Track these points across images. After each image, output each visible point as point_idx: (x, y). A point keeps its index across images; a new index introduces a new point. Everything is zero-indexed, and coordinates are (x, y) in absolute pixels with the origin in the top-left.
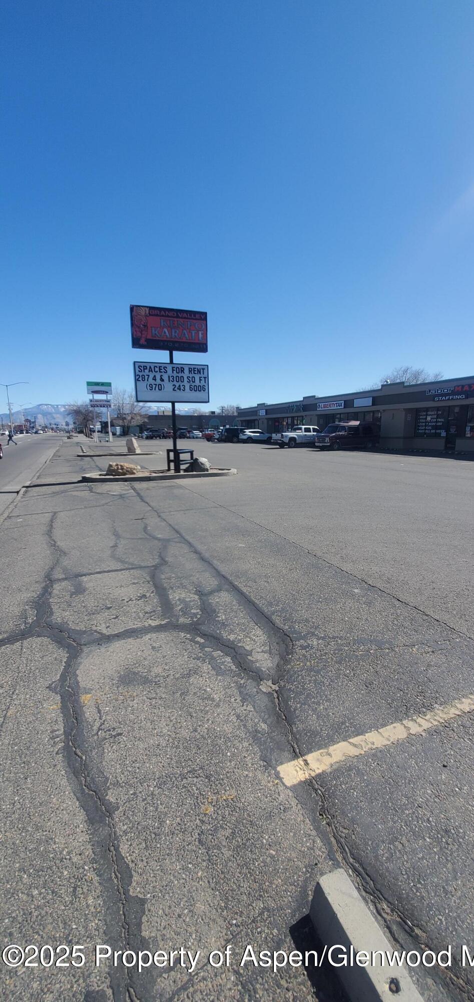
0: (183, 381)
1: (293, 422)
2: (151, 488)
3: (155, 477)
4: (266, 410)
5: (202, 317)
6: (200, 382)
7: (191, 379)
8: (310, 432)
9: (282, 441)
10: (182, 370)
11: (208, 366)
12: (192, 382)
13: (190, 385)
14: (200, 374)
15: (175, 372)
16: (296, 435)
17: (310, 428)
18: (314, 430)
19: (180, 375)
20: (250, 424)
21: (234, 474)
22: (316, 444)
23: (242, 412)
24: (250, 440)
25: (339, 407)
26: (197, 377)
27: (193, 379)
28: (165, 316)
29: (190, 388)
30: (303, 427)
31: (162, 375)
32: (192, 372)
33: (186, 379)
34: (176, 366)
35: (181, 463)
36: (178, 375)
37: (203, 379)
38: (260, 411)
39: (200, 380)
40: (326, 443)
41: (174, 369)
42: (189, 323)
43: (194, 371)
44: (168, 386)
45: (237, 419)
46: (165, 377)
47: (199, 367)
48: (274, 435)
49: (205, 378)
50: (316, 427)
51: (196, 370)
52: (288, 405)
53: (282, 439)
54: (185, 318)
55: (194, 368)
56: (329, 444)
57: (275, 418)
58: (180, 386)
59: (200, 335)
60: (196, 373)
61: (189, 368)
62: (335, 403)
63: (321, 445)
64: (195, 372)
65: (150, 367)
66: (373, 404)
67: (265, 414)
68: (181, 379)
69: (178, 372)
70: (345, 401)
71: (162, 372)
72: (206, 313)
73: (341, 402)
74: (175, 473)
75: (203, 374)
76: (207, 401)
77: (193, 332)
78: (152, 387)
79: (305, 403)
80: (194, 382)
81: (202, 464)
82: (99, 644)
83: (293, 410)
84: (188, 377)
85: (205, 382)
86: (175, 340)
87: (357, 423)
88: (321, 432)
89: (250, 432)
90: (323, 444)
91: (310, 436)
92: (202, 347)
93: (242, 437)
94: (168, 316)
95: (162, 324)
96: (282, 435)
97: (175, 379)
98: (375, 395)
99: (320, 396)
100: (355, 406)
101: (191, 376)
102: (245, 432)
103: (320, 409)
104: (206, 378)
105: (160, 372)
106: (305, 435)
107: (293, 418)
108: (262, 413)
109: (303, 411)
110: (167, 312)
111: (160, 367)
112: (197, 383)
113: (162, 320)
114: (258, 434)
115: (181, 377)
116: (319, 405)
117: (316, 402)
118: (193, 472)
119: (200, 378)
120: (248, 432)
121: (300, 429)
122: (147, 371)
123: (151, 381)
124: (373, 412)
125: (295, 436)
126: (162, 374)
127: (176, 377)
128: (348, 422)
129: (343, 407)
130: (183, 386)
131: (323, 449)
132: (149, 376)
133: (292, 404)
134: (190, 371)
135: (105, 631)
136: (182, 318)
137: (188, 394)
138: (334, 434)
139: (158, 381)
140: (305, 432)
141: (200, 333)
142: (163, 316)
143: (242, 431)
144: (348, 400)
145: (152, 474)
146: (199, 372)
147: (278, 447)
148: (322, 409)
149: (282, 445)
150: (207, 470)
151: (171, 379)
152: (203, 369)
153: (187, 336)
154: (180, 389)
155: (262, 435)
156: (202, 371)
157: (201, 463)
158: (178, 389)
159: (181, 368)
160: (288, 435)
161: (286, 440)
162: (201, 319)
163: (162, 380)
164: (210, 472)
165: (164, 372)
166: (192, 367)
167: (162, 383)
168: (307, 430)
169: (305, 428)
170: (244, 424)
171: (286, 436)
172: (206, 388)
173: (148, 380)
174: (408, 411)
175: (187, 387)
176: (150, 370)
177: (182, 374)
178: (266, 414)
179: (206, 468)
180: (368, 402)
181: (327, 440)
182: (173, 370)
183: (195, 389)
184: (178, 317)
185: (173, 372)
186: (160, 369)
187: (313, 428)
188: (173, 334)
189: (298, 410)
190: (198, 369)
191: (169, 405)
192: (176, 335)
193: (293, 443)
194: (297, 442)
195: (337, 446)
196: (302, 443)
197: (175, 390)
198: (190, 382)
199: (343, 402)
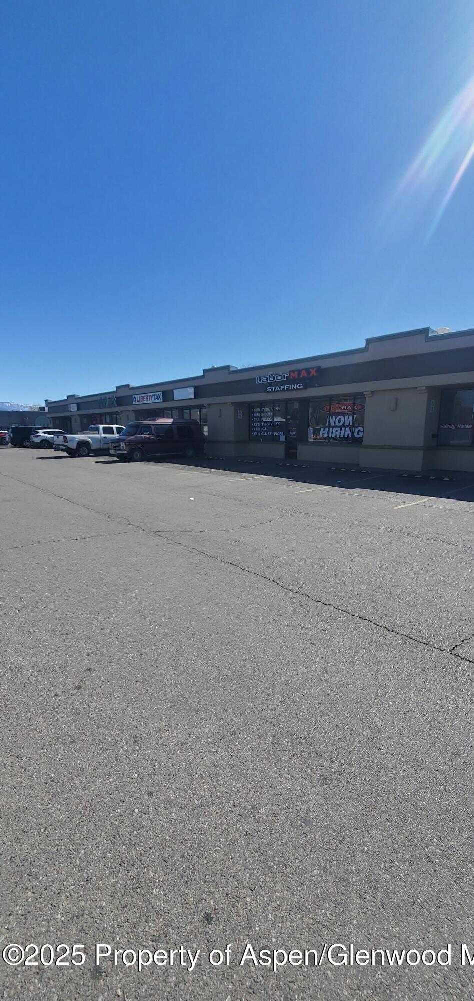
4: (78, 404)
8: (113, 434)
9: (65, 446)
16: (89, 438)
17: (112, 428)
18: (119, 431)
22: (111, 452)
25: (157, 401)
30: (101, 426)
38: (71, 405)
45: (48, 416)
50: (122, 427)
53: (65, 444)
56: (124, 451)
57: (88, 415)
62: (152, 394)
63: (116, 453)
66: (197, 395)
67: (76, 410)
70: (164, 392)
73: (159, 393)
79: (118, 395)
83: (105, 404)
87: (170, 421)
88: (125, 434)
89: (45, 433)
90: (118, 452)
91: (112, 440)
93: (31, 439)
96: (65, 438)
98: (197, 383)
99: (136, 385)
100: (175, 399)
102: (39, 433)
106: (105, 438)
108: (73, 408)
116: (135, 397)
117: (131, 393)
120: (42, 433)
121: (97, 429)
124: (200, 407)
125: (89, 440)
128: (155, 420)
138: (133, 437)
140: (104, 434)
143: (33, 432)
144: (166, 390)
147: (65, 454)
160: (75, 438)
161: (73, 446)
168: (108, 431)
169: (103, 428)
171: (72, 440)
174: (237, 405)
178: (78, 410)
180: (189, 393)
187: (116, 428)
189: (111, 405)
193: (81, 451)
194: (92, 448)
195: (138, 455)
196: (100, 450)
199: (161, 393)
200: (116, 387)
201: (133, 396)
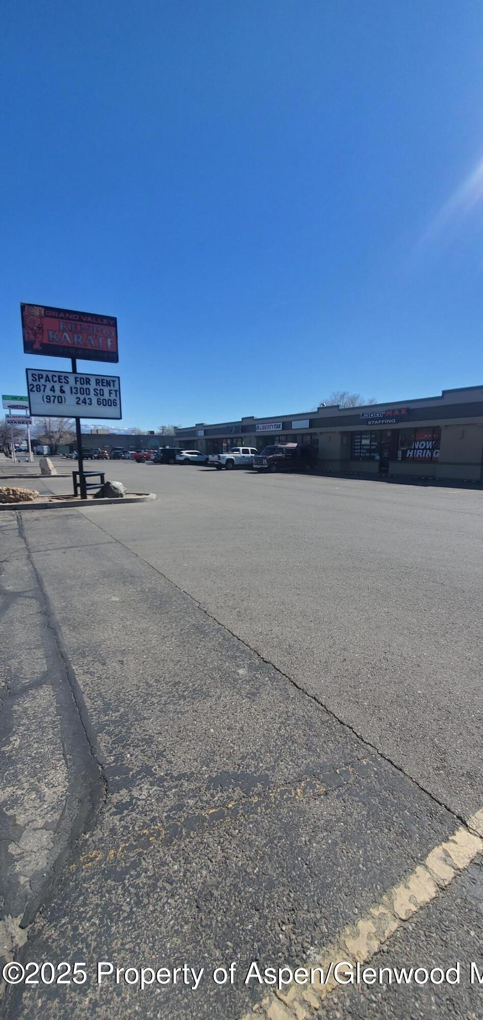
0: (89, 394)
1: (232, 443)
4: (205, 431)
5: (112, 322)
6: (110, 396)
7: (98, 392)
8: (249, 454)
9: (220, 463)
10: (88, 381)
11: (119, 378)
12: (101, 395)
13: (98, 399)
14: (110, 386)
15: (78, 383)
16: (234, 456)
17: (248, 450)
18: (253, 451)
19: (85, 386)
20: (188, 445)
21: (152, 500)
22: (254, 466)
23: (180, 432)
24: (187, 462)
25: (277, 429)
26: (106, 390)
27: (102, 391)
28: (66, 319)
29: (98, 401)
30: (241, 448)
31: (63, 386)
32: (100, 384)
33: (92, 392)
34: (80, 376)
35: (87, 487)
36: (82, 386)
37: (114, 392)
38: (199, 432)
39: (110, 393)
40: (263, 465)
41: (77, 379)
42: (95, 328)
43: (102, 383)
44: (70, 399)
45: (176, 439)
46: (66, 388)
47: (108, 379)
48: (210, 457)
49: (116, 391)
50: (255, 449)
51: (105, 381)
52: (226, 426)
53: (219, 461)
54: (90, 322)
55: (102, 380)
56: (266, 466)
57: (214, 439)
58: (85, 399)
59: (109, 343)
60: (105, 386)
61: (96, 380)
62: (273, 424)
63: (259, 467)
64: (104, 384)
65: (47, 376)
66: (311, 426)
67: (203, 435)
68: (87, 391)
69: (82, 383)
70: (283, 423)
71: (62, 382)
72: (115, 319)
73: (279, 423)
74: (81, 499)
75: (114, 386)
76: (119, 417)
77: (100, 340)
78: (50, 399)
79: (244, 424)
80: (103, 395)
81: (116, 488)
83: (232, 431)
84: (95, 389)
85: (116, 396)
86: (77, 346)
87: (295, 445)
88: (259, 454)
89: (187, 453)
90: (261, 466)
91: (248, 458)
92: (112, 357)
93: (178, 458)
94: (68, 319)
95: (61, 328)
96: (219, 456)
97: (79, 391)
98: (312, 417)
99: (259, 417)
100: (293, 428)
101: (98, 388)
102: (182, 453)
103: (259, 430)
104: (118, 392)
105: (60, 382)
106: (243, 456)
107: (232, 439)
108: (201, 433)
109: (242, 432)
110: (67, 315)
111: (59, 376)
112: (106, 396)
113: (61, 323)
114: (196, 456)
115: (86, 389)
116: (258, 426)
117: (254, 423)
118: (104, 497)
119: (110, 390)
120: (185, 453)
121: (238, 450)
122: (43, 381)
123: (48, 392)
124: (311, 434)
125: (233, 458)
126: (61, 384)
127: (80, 389)
128: (285, 444)
129: (281, 429)
130: (89, 399)
131: (261, 471)
132: (45, 386)
133: (231, 425)
134: (97, 383)
136: (86, 322)
137: (95, 409)
138: (272, 456)
139: (58, 393)
140: (243, 453)
141: (109, 340)
142: (62, 318)
143: (179, 452)
144: (286, 422)
145: (53, 500)
146: (108, 384)
147: (215, 468)
148: (261, 430)
149: (219, 467)
150: (122, 495)
151: (74, 390)
152: (114, 381)
153: (92, 342)
154: (85, 403)
155: (200, 456)
156: (112, 383)
157: (114, 487)
158: (83, 402)
159: (87, 378)
160: (225, 457)
161: (223, 462)
162: (109, 324)
163: (62, 391)
164: (125, 497)
165: (65, 382)
166: (100, 378)
167: (62, 395)
168: (245, 451)
169: (243, 450)
170: (183, 445)
171: (224, 458)
172: (118, 402)
173: (44, 391)
174: (343, 434)
175: (94, 401)
176: (47, 379)
177: (88, 386)
178: (205, 435)
179: (120, 492)
180: (305, 424)
181: (265, 461)
182: (76, 381)
183: (105, 404)
184: (81, 320)
185: (76, 383)
186: (59, 379)
187: (251, 450)
188: (76, 339)
189: (237, 431)
190: (107, 381)
191: (74, 420)
192: (80, 340)
193: (230, 465)
194: (235, 464)
195: (274, 468)
196: (240, 465)
197: (80, 404)
198: (97, 395)
199: (281, 423)
200: (243, 419)
201: (256, 426)
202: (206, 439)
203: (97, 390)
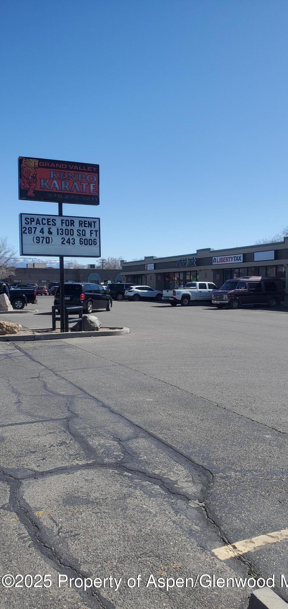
0: (73, 235)
1: (185, 277)
2: (38, 348)
3: (40, 336)
4: (155, 264)
5: (94, 169)
6: (91, 236)
7: (81, 232)
8: (206, 289)
9: (175, 298)
10: (72, 223)
11: (99, 219)
12: (83, 235)
13: (80, 239)
14: (91, 227)
15: (64, 225)
16: (190, 291)
17: (205, 284)
18: (210, 286)
19: (70, 228)
20: (136, 279)
21: (127, 333)
22: (214, 302)
23: (127, 266)
24: (137, 298)
25: (237, 261)
26: (88, 230)
27: (84, 231)
28: (55, 168)
29: (80, 241)
30: (198, 283)
31: (51, 228)
32: (83, 225)
33: (76, 233)
34: (65, 219)
35: (69, 321)
36: (67, 228)
37: (94, 233)
38: (148, 265)
39: (91, 233)
40: (223, 300)
41: (63, 221)
42: (80, 175)
43: (85, 224)
44: (56, 239)
45: (122, 274)
46: (54, 230)
47: (90, 220)
48: (165, 292)
49: (96, 231)
50: (212, 283)
51: (87, 223)
53: (174, 296)
54: (76, 170)
55: (85, 221)
56: (227, 302)
57: (164, 273)
58: (69, 239)
59: (92, 188)
60: (87, 227)
61: (80, 221)
62: (232, 256)
63: (218, 302)
64: (86, 225)
65: (38, 219)
66: (276, 257)
67: (153, 269)
68: (71, 232)
69: (67, 224)
70: (244, 255)
71: (50, 225)
72: (97, 166)
73: (240, 255)
74: (61, 332)
75: (94, 227)
76: (99, 255)
77: (84, 184)
78: (39, 240)
79: (198, 257)
80: (85, 235)
81: (92, 322)
82: (35, 478)
83: (185, 264)
84: (78, 230)
85: (96, 236)
86: (64, 192)
87: (258, 278)
88: (218, 289)
89: (136, 288)
90: (221, 302)
91: (205, 293)
92: (94, 200)
93: (127, 293)
94: (58, 168)
95: (52, 176)
96: (174, 292)
97: (64, 232)
98: (277, 248)
99: (216, 249)
100: (255, 260)
101: (81, 229)
102: (132, 288)
103: (216, 263)
104: (98, 232)
105: (48, 224)
106: (200, 292)
107: (185, 273)
108: (151, 267)
109: (197, 266)
110: (57, 164)
111: (48, 219)
112: (88, 236)
113: (52, 172)
114: (147, 291)
115: (71, 230)
116: (215, 259)
117: (211, 255)
118: (82, 331)
119: (91, 231)
120: (135, 289)
121: (195, 285)
122: (34, 224)
123: (38, 233)
124: (276, 266)
125: (189, 293)
126: (49, 226)
127: (66, 229)
128: (248, 278)
129: (242, 261)
130: (72, 239)
131: (220, 307)
132: (36, 228)
133: (185, 258)
134: (80, 224)
135: (37, 469)
136: (73, 170)
137: (78, 248)
138: (233, 291)
139: (46, 234)
140: (200, 288)
141: (92, 185)
142: (52, 168)
143: (128, 287)
144: (247, 253)
145: (35, 333)
146: (90, 224)
147: (170, 305)
148: (218, 263)
149: (174, 303)
150: (97, 329)
151: (60, 232)
152: (95, 222)
153: (77, 188)
154: (69, 243)
155: (151, 291)
156: (93, 224)
157: (90, 321)
158: (67, 242)
159: (71, 221)
160: (180, 292)
161: (179, 298)
162: (93, 172)
163: (50, 233)
164: (101, 330)
165: (53, 224)
166: (83, 220)
167: (50, 236)
168: (202, 286)
170: (130, 279)
172: (98, 241)
173: (34, 233)
175: (77, 240)
176: (38, 222)
177: (72, 227)
178: (155, 269)
179: (96, 326)
180: (270, 255)
181: (225, 297)
182: (62, 223)
183: (86, 243)
184: (68, 169)
185: (62, 225)
186: (48, 222)
187: (208, 284)
188: (63, 186)
189: (191, 265)
190: (89, 222)
191: (58, 259)
192: (66, 187)
193: (186, 301)
194: (191, 299)
195: (236, 304)
196: (196, 301)
197: (65, 244)
198: (80, 235)
199: (242, 255)
200: (197, 251)
201: (213, 258)
202: (156, 274)
203: (80, 231)
